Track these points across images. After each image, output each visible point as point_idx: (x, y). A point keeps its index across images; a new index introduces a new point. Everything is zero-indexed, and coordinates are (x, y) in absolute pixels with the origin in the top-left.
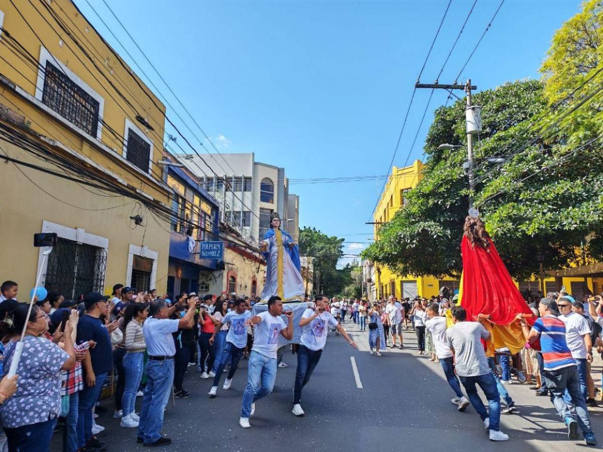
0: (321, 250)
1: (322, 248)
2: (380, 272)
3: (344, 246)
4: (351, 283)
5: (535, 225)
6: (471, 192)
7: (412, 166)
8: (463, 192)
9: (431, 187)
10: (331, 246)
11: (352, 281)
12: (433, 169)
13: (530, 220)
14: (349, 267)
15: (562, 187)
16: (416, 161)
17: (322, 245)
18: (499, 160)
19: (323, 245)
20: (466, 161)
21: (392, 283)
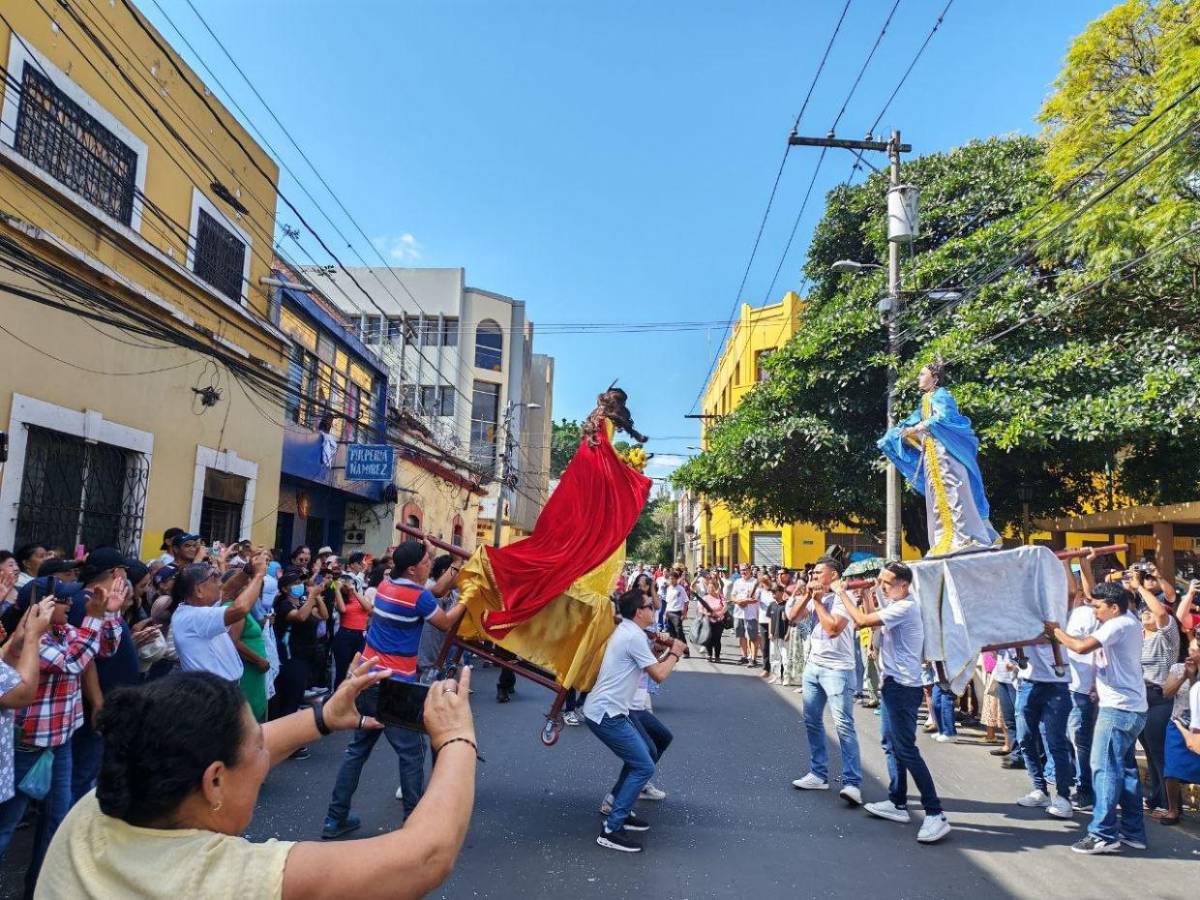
2: (711, 514)
4: (653, 533)
5: (1015, 430)
6: (892, 360)
7: (780, 304)
8: (877, 359)
9: (813, 348)
11: (654, 528)
12: (819, 311)
13: (1007, 418)
16: (788, 295)
18: (951, 295)
20: (885, 296)
21: (733, 535)
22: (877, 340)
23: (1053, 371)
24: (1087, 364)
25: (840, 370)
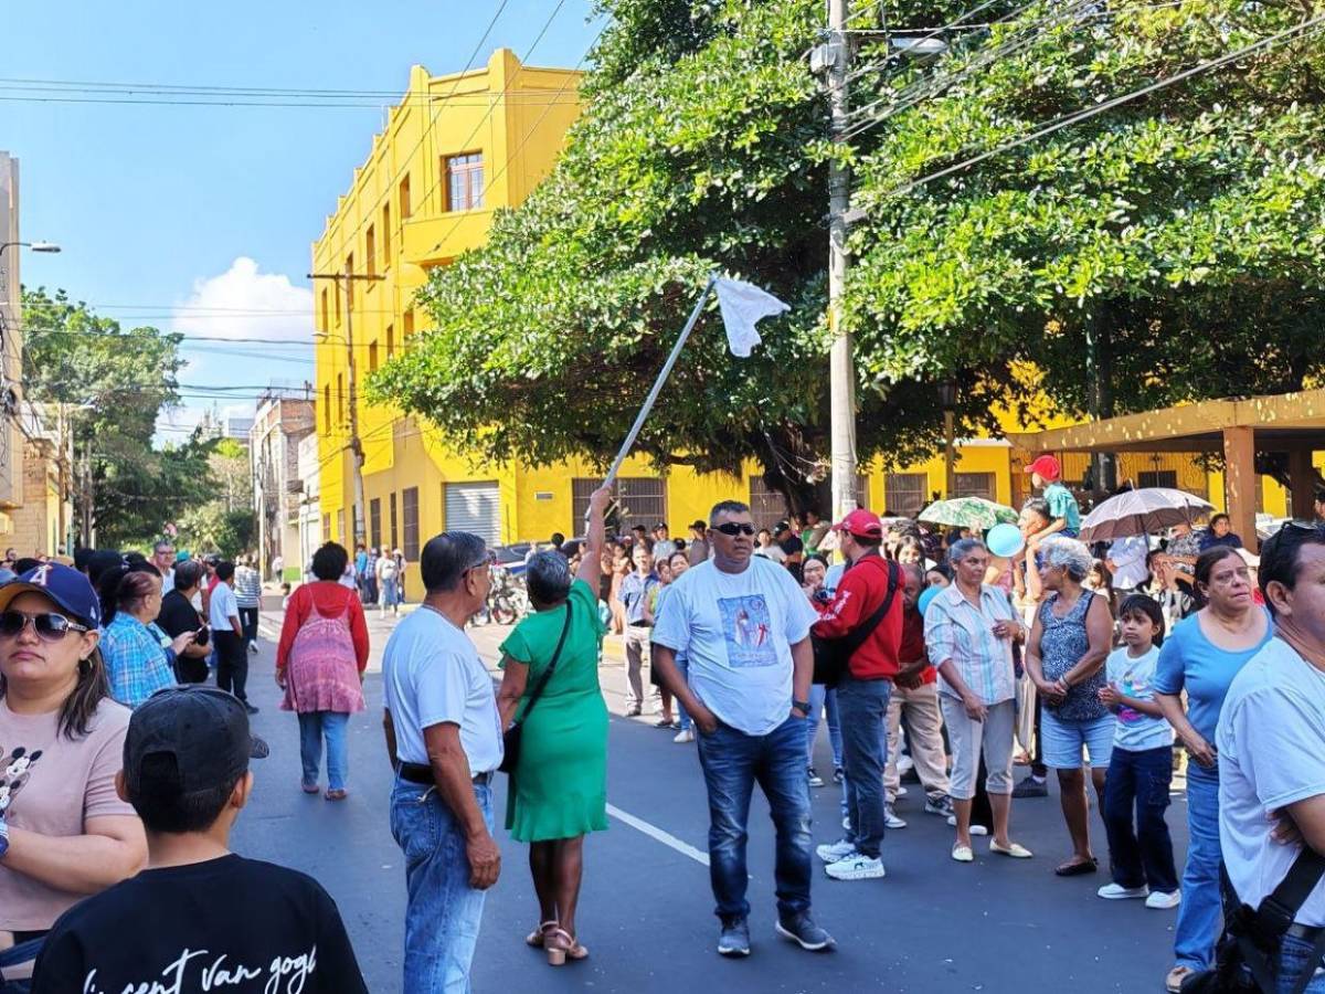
0: (96, 378)
1: (101, 372)
2: (363, 455)
3: (184, 363)
4: (209, 497)
5: (1093, 269)
6: (843, 152)
7: (484, 70)
8: (818, 151)
9: (705, 130)
10: (137, 363)
11: (211, 491)
12: (620, 76)
13: (1072, 248)
14: (201, 441)
15: (1155, 141)
16: (498, 55)
17: (102, 357)
18: (930, 45)
19: (103, 361)
20: (825, 39)
21: (405, 492)
22: (809, 118)
23: (1125, 167)
24: (1179, 155)
25: (751, 169)
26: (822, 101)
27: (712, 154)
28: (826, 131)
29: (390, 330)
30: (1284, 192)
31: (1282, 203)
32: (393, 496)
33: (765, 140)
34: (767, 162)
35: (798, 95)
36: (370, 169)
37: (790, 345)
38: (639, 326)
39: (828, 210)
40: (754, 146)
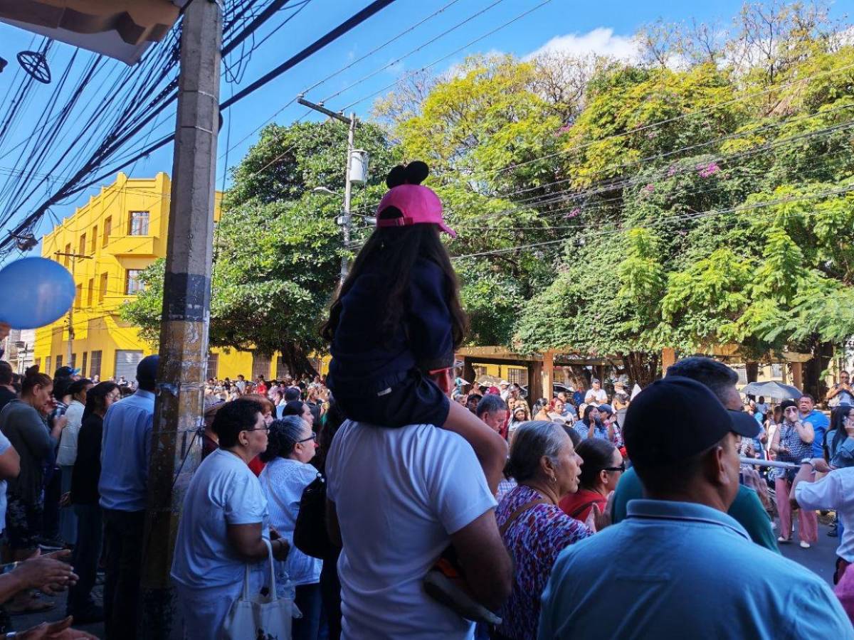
2: (74, 334)
6: (349, 254)
8: (339, 252)
20: (343, 215)
21: (94, 353)
22: (337, 240)
25: (316, 255)
26: (341, 235)
27: (301, 247)
28: (342, 245)
29: (91, 281)
30: (485, 287)
31: (485, 290)
32: (85, 354)
33: (323, 246)
34: (323, 254)
35: (335, 232)
36: (86, 210)
37: (321, 316)
38: (269, 305)
39: (340, 271)
40: (319, 247)
